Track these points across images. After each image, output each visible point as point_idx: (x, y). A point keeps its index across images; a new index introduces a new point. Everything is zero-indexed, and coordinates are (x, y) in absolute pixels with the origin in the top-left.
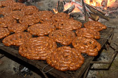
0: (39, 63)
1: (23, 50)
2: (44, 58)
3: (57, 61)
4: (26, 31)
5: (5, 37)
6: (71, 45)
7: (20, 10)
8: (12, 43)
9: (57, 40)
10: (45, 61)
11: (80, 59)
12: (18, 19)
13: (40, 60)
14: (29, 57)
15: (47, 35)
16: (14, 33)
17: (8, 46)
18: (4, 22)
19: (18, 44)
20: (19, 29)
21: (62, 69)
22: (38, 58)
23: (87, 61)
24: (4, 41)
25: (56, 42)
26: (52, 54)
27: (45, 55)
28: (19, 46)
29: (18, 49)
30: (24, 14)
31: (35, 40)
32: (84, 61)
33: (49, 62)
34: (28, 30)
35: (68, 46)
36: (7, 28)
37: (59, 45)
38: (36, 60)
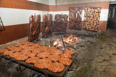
0: (44, 70)
1: (36, 65)
2: (46, 68)
3: (53, 68)
4: (36, 56)
5: (26, 59)
6: (58, 62)
7: (32, 46)
8: (30, 62)
9: (52, 59)
10: (47, 69)
11: (63, 67)
12: (31, 50)
13: (45, 69)
14: (40, 68)
15: (47, 58)
16: (30, 57)
17: (28, 64)
18: (24, 52)
19: (33, 62)
20: (32, 55)
21: (55, 72)
22: (44, 68)
23: (66, 68)
24: (26, 61)
25: (52, 61)
26: (50, 66)
27: (47, 66)
28: (34, 63)
29: (34, 65)
30: (34, 48)
31: (41, 60)
32: (65, 68)
33: (49, 69)
34: (37, 55)
35: (57, 62)
36: (26, 55)
37: (53, 62)
38: (43, 69)
